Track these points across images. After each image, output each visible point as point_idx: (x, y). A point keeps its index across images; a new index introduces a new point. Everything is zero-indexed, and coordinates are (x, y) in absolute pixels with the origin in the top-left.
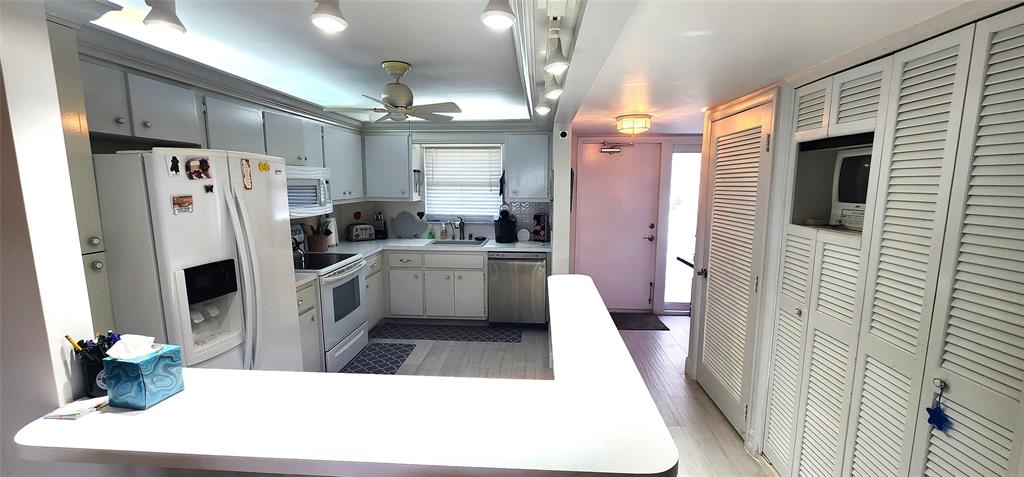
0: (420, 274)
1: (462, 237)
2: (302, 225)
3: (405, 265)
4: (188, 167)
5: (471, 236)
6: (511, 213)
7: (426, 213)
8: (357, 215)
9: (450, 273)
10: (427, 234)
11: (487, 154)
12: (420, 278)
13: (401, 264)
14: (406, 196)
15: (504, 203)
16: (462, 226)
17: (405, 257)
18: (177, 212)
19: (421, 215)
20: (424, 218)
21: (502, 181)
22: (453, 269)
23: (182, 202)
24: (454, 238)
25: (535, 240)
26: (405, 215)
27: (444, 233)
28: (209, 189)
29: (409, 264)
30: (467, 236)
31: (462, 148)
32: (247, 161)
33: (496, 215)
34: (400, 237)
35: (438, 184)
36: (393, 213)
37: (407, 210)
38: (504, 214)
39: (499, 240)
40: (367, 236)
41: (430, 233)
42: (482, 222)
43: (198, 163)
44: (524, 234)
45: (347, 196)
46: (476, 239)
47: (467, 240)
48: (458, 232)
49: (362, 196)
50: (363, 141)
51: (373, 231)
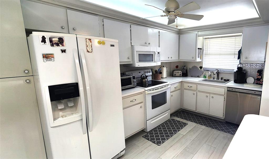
0: (195, 93)
1: (218, 78)
2: (152, 70)
3: (190, 89)
4: (51, 41)
5: (222, 79)
6: (244, 68)
7: (203, 67)
8: (177, 67)
9: (208, 95)
10: (203, 76)
11: (234, 39)
12: (195, 95)
13: (188, 88)
14: (194, 59)
15: (240, 63)
16: (218, 73)
17: (190, 85)
18: (45, 61)
19: (201, 68)
20: (202, 69)
21: (240, 52)
22: (210, 93)
23: (47, 57)
24: (214, 78)
25: (257, 84)
26: (195, 67)
27: (210, 76)
28: (63, 51)
29: (191, 88)
30: (220, 78)
31: (222, 37)
32: (90, 40)
33: (236, 69)
34: (192, 77)
35: (209, 54)
36: (190, 66)
37: (196, 65)
38: (239, 69)
39: (236, 82)
40: (179, 75)
41: (204, 76)
42: (228, 72)
43: (57, 39)
44: (250, 80)
45: (170, 59)
46: (225, 80)
47: (220, 80)
48: (216, 76)
49: (177, 59)
50: (179, 37)
51: (181, 73)
